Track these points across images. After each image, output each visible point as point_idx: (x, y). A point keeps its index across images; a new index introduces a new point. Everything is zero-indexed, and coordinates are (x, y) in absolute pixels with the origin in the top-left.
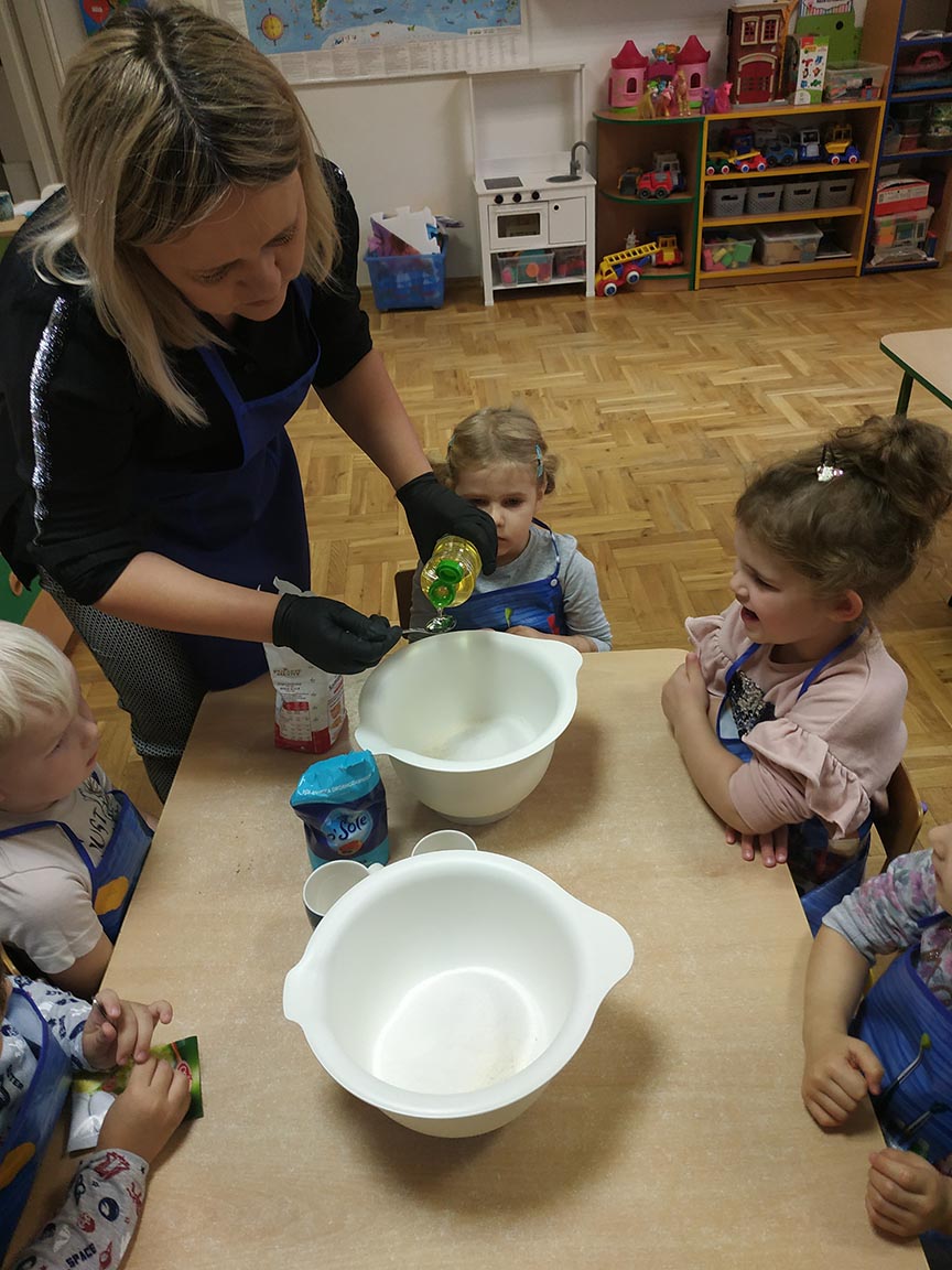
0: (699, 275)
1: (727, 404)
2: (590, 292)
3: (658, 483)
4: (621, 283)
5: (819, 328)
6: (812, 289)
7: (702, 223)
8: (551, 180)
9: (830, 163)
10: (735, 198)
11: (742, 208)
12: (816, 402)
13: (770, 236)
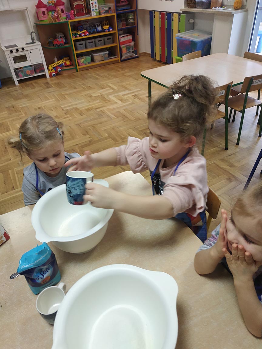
0: (78, 67)
1: (99, 101)
2: (48, 76)
3: (88, 126)
4: (56, 73)
5: (115, 77)
6: (109, 67)
7: (75, 52)
8: (26, 44)
9: (105, 32)
10: (82, 44)
11: (85, 47)
12: (122, 96)
13: (94, 54)
